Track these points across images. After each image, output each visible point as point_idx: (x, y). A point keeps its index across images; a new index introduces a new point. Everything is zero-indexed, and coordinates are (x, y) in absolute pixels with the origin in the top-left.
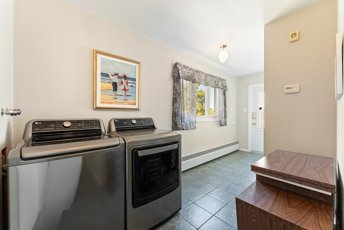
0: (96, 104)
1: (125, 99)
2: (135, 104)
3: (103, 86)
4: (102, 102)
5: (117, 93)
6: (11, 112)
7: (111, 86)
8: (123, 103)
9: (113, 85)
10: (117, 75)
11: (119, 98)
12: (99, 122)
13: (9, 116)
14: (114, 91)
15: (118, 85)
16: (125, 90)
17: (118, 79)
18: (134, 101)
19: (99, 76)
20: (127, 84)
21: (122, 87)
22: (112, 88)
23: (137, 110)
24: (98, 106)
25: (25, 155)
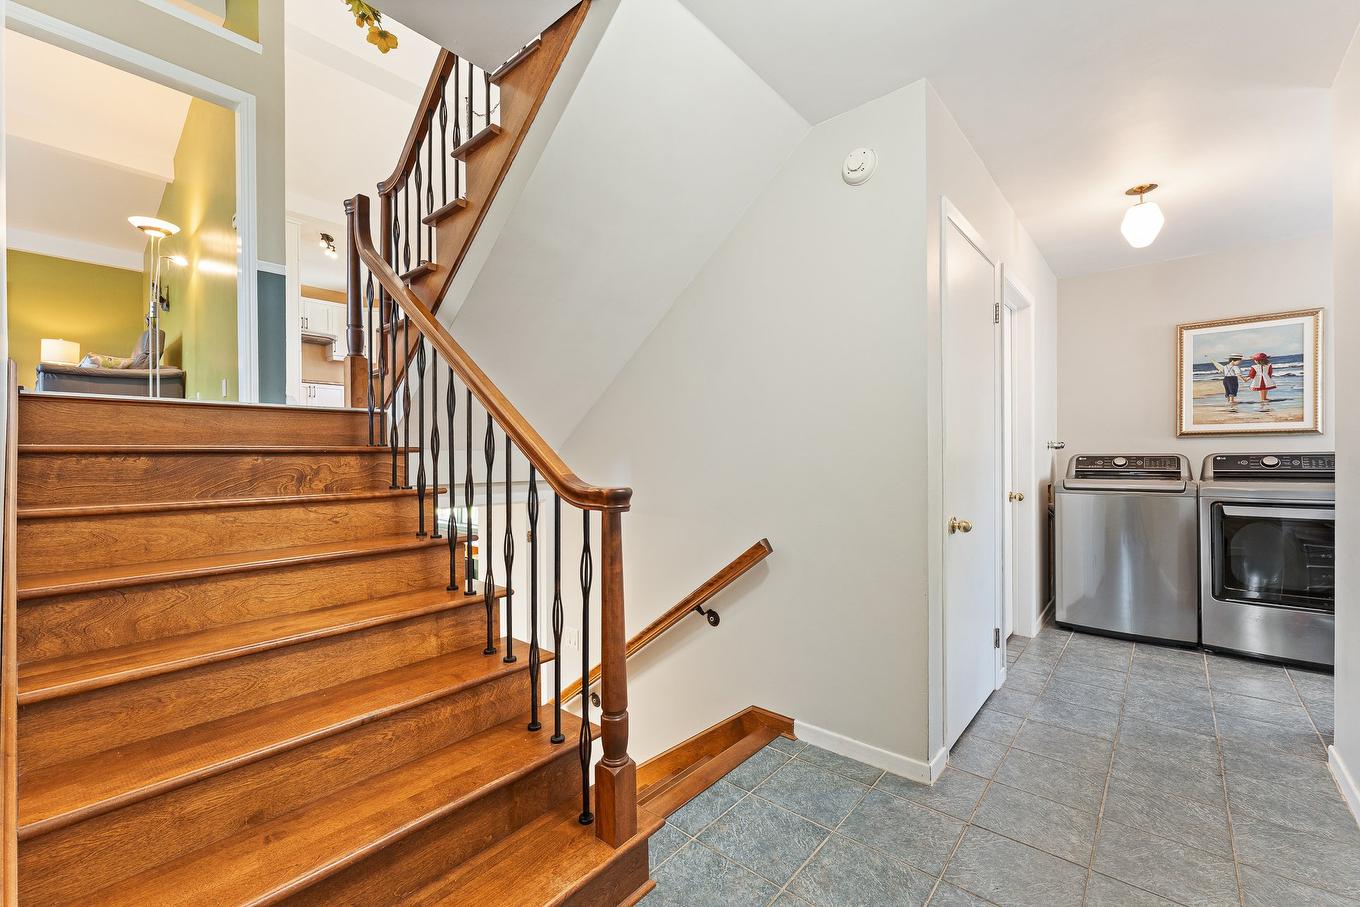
0: (1181, 428)
1: (1265, 408)
2: (1301, 419)
3: (1200, 391)
4: (1196, 422)
5: (1237, 399)
6: (1056, 445)
7: (1221, 387)
8: (1257, 420)
9: (1225, 384)
10: (1235, 360)
11: (1244, 410)
12: (1179, 459)
13: (1054, 450)
14: (1227, 395)
15: (1240, 382)
16: (1263, 387)
17: (1240, 367)
18: (1297, 412)
19: (1188, 372)
20: (1270, 373)
21: (1255, 383)
22: (1225, 391)
23: (1314, 432)
24: (1184, 430)
25: (1067, 486)
